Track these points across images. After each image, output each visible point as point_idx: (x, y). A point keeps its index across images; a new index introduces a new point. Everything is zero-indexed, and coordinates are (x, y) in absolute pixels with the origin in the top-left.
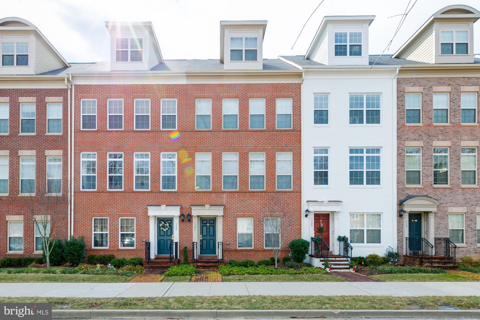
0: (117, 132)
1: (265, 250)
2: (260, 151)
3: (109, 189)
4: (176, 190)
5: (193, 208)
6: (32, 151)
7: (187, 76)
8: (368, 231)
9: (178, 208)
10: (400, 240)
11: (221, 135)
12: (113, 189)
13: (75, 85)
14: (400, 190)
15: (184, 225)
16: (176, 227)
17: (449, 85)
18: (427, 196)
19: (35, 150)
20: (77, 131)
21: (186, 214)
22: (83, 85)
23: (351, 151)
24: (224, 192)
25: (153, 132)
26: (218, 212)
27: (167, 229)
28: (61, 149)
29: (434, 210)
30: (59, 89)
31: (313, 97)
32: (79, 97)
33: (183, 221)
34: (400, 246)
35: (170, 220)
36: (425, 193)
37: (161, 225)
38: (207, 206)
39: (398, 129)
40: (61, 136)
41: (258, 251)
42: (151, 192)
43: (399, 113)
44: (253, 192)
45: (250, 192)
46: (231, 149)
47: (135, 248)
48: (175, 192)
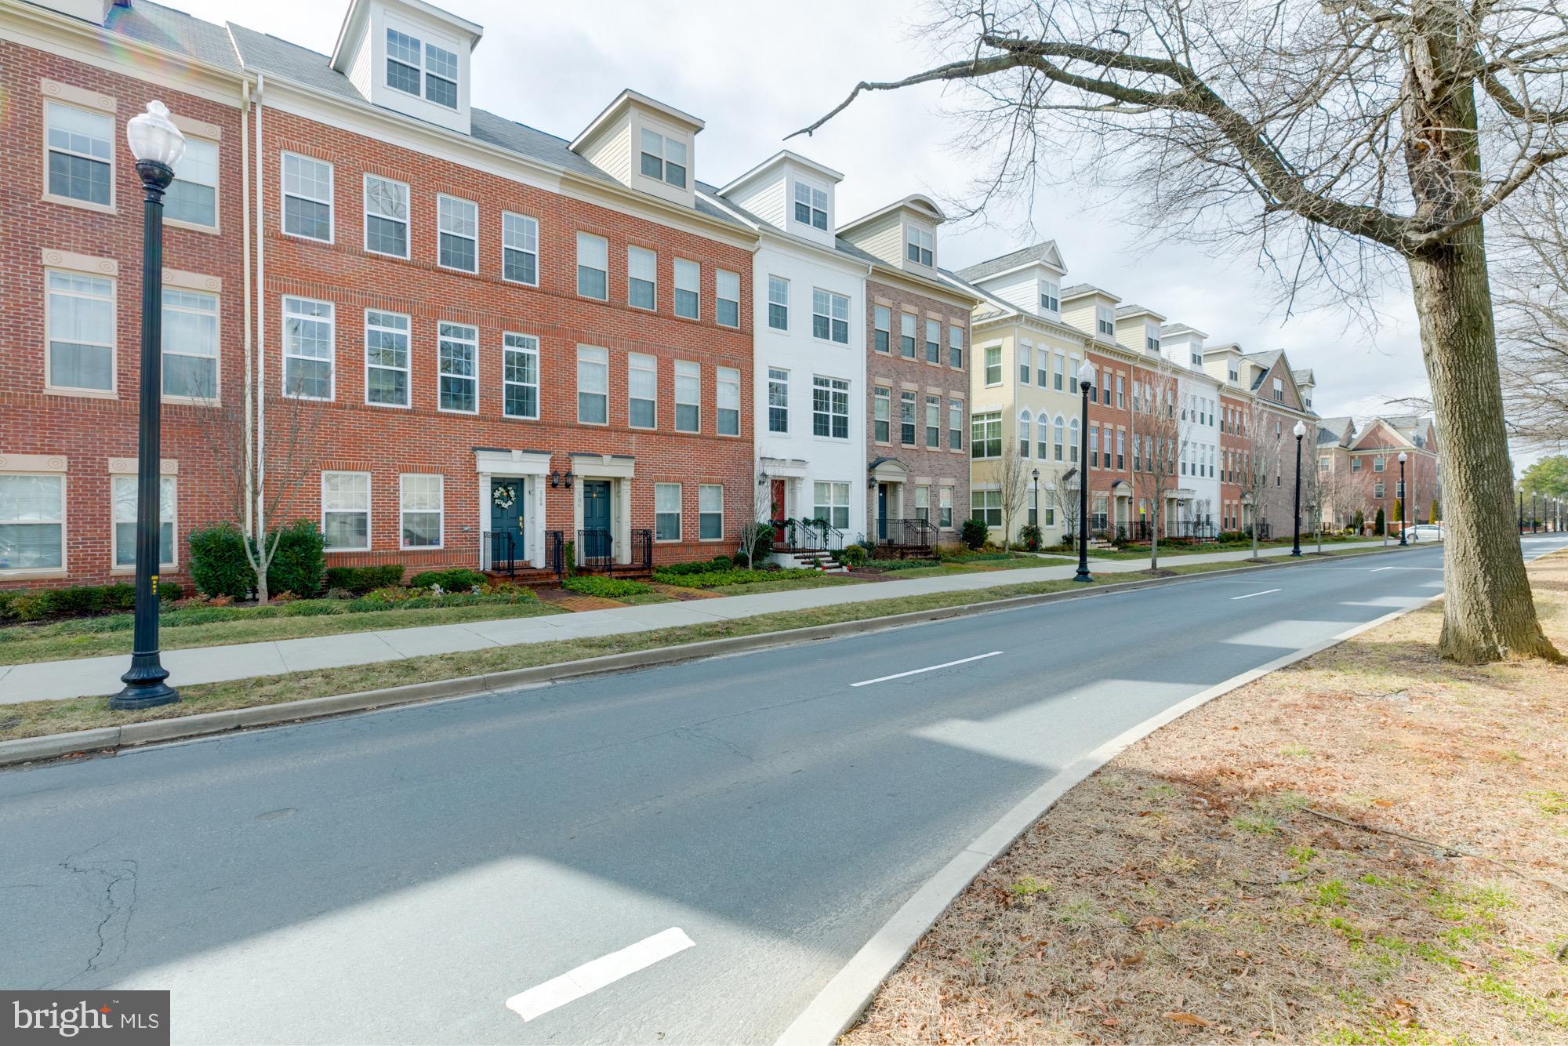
0: (393, 261)
1: (701, 545)
2: (691, 359)
3: (370, 400)
4: (538, 418)
5: (577, 460)
6: (101, 259)
7: (563, 178)
8: (835, 508)
9: (547, 458)
10: (870, 524)
11: (627, 316)
12: (379, 401)
13: (264, 108)
14: (871, 448)
15: (557, 494)
16: (541, 499)
17: (916, 305)
18: (896, 459)
19: (114, 258)
20: (272, 235)
21: (563, 471)
22: (291, 116)
23: (816, 381)
24: (633, 432)
25: (487, 281)
26: (624, 470)
27: (510, 503)
28: (216, 275)
29: (903, 479)
30: (207, 101)
31: (767, 279)
32: (278, 145)
33: (554, 485)
34: (870, 534)
35: (518, 483)
36: (894, 456)
37: (497, 494)
38: (607, 458)
39: (868, 357)
40: (216, 237)
41: (690, 546)
42: (481, 418)
43: (868, 332)
44: (683, 435)
45: (676, 435)
46: (642, 348)
47: (441, 546)
48: (537, 423)
